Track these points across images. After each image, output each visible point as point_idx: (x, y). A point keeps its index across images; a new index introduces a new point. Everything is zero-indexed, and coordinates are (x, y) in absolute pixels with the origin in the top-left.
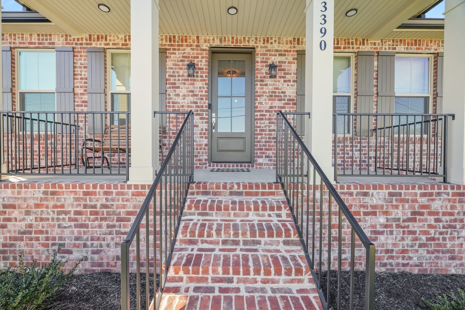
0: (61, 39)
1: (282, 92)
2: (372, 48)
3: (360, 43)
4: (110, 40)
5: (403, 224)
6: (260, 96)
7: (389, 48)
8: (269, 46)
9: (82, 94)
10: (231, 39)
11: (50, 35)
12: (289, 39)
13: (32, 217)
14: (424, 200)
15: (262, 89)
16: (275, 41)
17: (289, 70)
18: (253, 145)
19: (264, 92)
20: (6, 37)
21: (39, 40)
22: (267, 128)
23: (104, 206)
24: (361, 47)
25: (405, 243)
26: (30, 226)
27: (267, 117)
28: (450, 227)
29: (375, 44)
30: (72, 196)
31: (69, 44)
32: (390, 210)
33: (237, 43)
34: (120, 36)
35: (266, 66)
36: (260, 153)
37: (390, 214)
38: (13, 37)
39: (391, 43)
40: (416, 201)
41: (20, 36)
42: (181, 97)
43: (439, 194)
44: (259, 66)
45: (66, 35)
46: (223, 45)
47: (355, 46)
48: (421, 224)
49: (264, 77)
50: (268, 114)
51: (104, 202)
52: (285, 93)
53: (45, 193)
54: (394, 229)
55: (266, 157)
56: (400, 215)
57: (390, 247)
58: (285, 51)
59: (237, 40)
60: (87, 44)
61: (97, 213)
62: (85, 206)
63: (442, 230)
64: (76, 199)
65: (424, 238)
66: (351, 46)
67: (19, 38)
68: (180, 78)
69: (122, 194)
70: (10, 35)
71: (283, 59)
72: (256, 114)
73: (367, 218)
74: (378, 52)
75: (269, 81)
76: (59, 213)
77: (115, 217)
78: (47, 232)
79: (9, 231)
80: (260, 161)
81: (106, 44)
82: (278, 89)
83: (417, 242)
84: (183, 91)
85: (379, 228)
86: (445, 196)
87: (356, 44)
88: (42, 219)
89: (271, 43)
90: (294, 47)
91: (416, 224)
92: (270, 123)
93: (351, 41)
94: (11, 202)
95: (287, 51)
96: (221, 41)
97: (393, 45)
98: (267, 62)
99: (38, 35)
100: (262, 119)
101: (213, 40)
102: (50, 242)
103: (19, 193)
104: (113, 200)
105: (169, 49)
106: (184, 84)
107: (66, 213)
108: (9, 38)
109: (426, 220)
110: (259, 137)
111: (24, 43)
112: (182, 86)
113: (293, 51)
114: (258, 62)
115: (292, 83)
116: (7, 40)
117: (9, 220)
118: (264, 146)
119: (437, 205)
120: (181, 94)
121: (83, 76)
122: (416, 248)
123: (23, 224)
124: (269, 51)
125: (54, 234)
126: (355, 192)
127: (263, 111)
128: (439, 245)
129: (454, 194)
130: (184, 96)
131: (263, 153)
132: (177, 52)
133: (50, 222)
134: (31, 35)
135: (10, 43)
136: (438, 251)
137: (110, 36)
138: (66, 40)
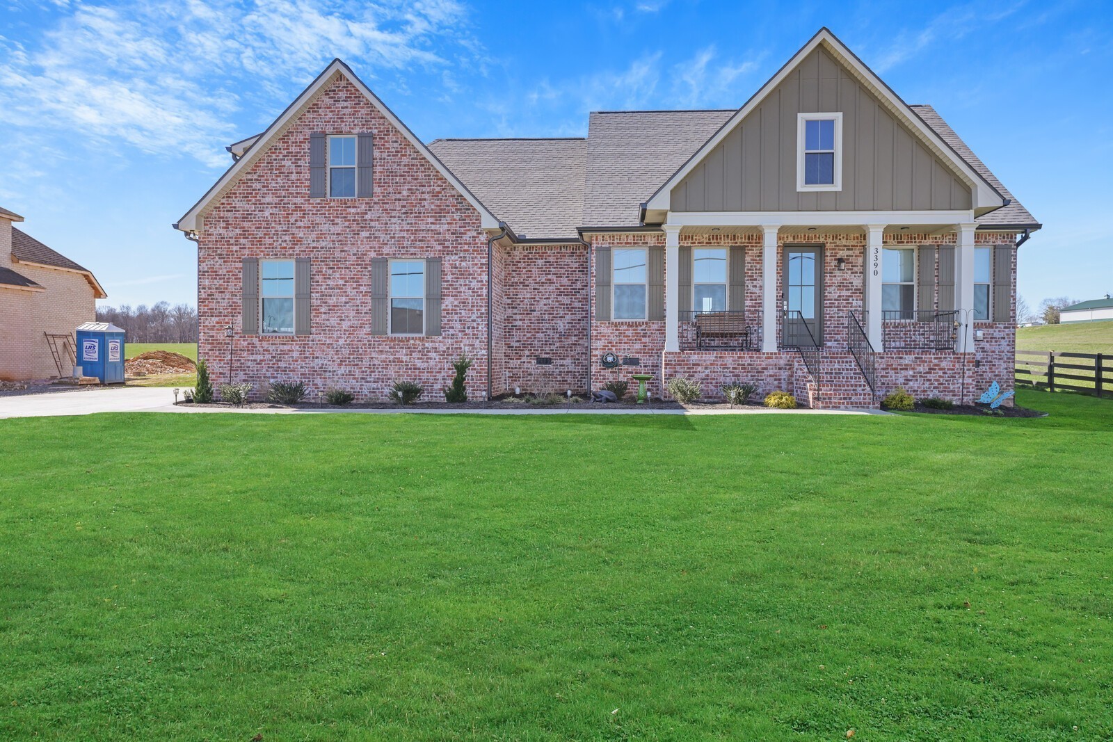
0: (653, 239)
1: (850, 283)
2: (933, 242)
3: (922, 237)
4: (696, 239)
5: (924, 375)
6: (829, 286)
7: (950, 242)
8: (838, 242)
10: (803, 236)
11: (644, 236)
12: (856, 235)
14: (936, 361)
15: (832, 280)
16: (843, 237)
17: (857, 263)
18: (822, 330)
19: (833, 283)
20: (606, 239)
21: (634, 240)
22: (836, 315)
23: (749, 365)
24: (923, 241)
25: (925, 386)
26: (708, 375)
27: (836, 305)
28: (952, 377)
29: (936, 238)
30: (731, 359)
31: (660, 243)
32: (916, 367)
33: (808, 239)
34: (705, 236)
35: (835, 260)
36: (830, 337)
37: (916, 369)
38: (612, 239)
39: (951, 237)
40: (931, 362)
41: (618, 237)
42: (758, 288)
43: (945, 358)
44: (828, 259)
45: (658, 236)
46: (796, 241)
47: (917, 241)
48: (934, 375)
49: (833, 269)
50: (837, 302)
51: (749, 362)
52: (852, 283)
53: (716, 357)
54: (918, 378)
55: (835, 341)
56: (922, 370)
57: (916, 389)
58: (852, 246)
59: (808, 237)
61: (745, 368)
62: (738, 365)
63: (947, 379)
64: (734, 361)
65: (936, 383)
66: (913, 240)
67: (617, 239)
68: (758, 272)
69: (760, 358)
70: (610, 238)
71: (850, 253)
72: (825, 302)
73: (902, 371)
74: (938, 246)
75: (837, 273)
76: (724, 368)
77: (755, 371)
78: (717, 379)
80: (829, 344)
81: (692, 243)
82: (846, 280)
83: (932, 386)
84: (759, 283)
85: (909, 378)
86: (949, 359)
87: (918, 239)
88: (714, 372)
89: (840, 239)
90: (861, 242)
91: (931, 375)
92: (838, 310)
93: (913, 236)
94: (697, 362)
95: (854, 246)
96: (794, 238)
97: (953, 239)
98: (836, 256)
99: (634, 236)
100: (831, 307)
101: (787, 237)
102: (718, 385)
103: (701, 357)
104: (754, 361)
105: (748, 246)
106: (761, 276)
107: (728, 368)
108: (608, 240)
109: (938, 373)
110: (829, 323)
111: (621, 243)
112: (758, 278)
113: (860, 246)
114: (827, 256)
115: (859, 274)
117: (696, 372)
118: (833, 331)
119: (943, 364)
120: (758, 286)
122: (932, 389)
123: (703, 374)
124: (837, 246)
125: (721, 380)
126: (895, 357)
127: (832, 300)
128: (946, 388)
129: (954, 358)
130: (761, 287)
131: (832, 337)
132: (754, 248)
133: (719, 373)
134: (627, 237)
135: (609, 243)
136: (945, 391)
137: (696, 236)
138: (658, 240)
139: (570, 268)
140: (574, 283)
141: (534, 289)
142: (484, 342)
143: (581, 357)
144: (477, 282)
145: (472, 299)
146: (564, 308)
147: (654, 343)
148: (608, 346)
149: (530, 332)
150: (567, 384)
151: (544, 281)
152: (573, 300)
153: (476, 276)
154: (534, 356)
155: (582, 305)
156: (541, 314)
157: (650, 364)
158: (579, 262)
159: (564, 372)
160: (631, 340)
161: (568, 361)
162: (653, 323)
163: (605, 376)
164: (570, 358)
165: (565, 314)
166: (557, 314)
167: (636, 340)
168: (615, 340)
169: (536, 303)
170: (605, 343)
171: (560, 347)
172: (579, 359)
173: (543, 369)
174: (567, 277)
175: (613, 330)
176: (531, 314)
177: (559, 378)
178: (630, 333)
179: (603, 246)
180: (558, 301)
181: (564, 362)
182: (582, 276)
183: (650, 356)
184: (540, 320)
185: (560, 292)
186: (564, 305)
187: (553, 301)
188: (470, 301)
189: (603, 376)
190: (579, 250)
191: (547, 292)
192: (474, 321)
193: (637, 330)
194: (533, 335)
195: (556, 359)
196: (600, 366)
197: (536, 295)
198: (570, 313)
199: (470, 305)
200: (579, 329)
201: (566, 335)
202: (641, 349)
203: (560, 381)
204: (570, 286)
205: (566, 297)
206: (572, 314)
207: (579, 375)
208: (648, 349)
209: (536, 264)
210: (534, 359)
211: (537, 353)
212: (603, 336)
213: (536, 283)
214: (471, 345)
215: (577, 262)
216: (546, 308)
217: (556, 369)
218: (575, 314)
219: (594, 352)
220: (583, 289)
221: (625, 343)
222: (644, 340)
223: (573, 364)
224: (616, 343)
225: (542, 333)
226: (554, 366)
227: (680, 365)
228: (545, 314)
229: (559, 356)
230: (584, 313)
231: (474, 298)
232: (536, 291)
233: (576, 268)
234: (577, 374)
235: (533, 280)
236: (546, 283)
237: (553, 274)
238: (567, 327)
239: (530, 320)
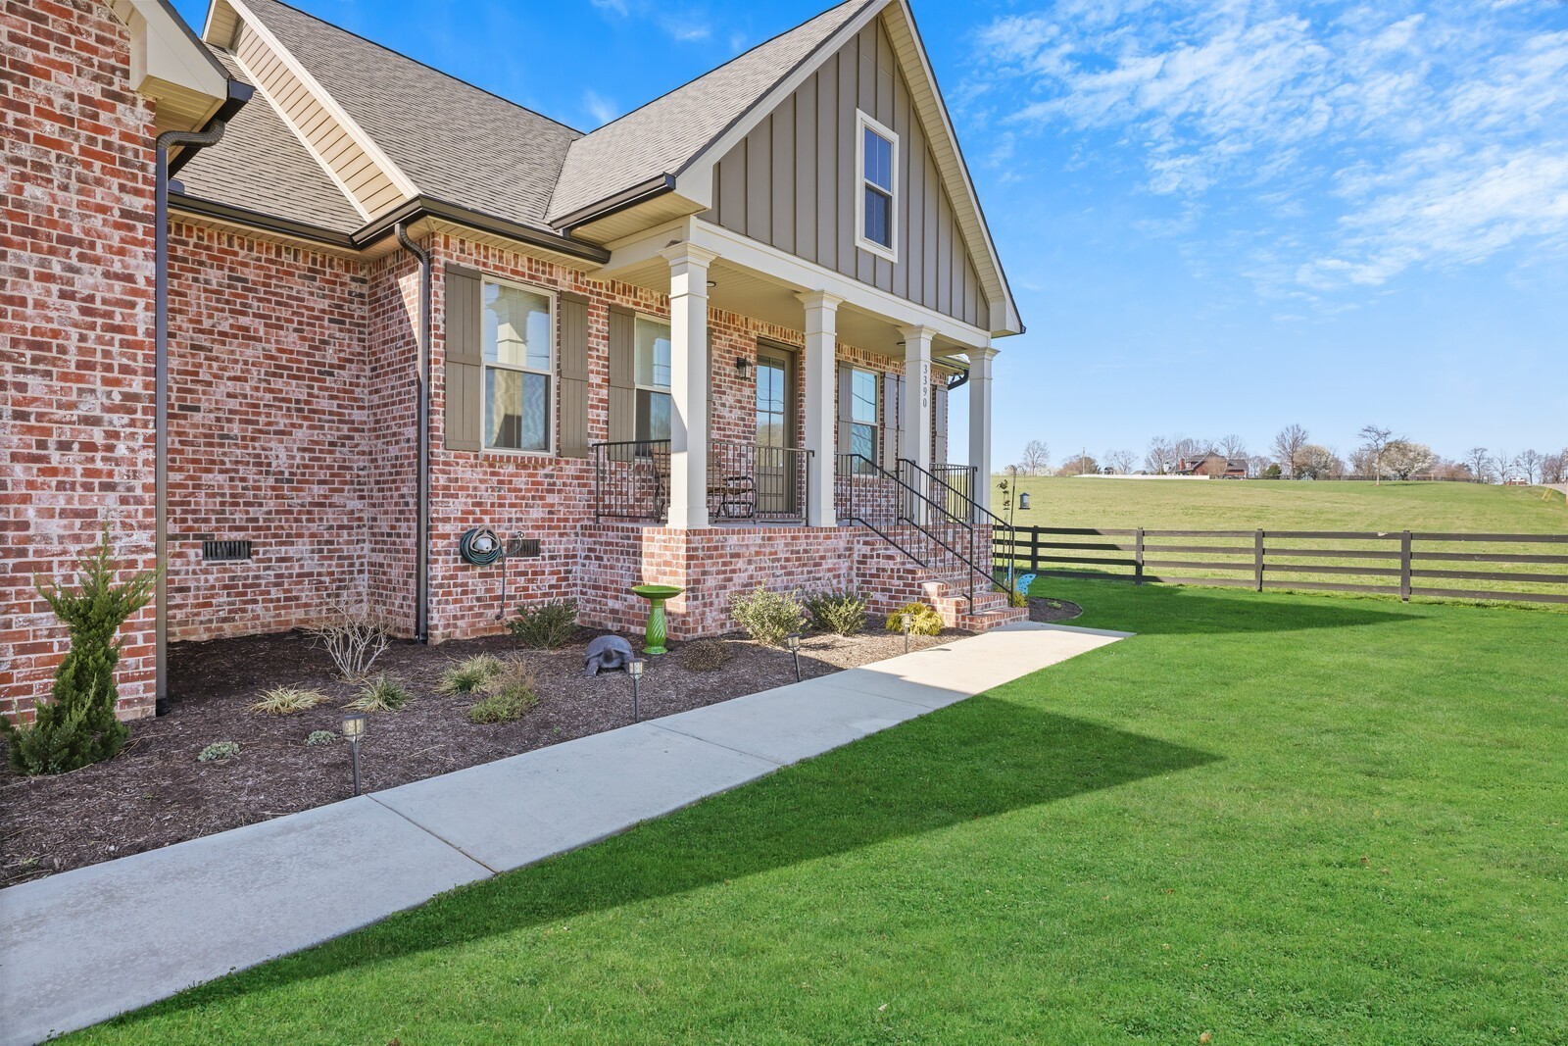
0: (568, 277)
2: (893, 370)
3: (886, 361)
4: (641, 298)
9: (599, 386)
10: (779, 331)
11: (551, 266)
13: (753, 567)
20: (469, 249)
21: (530, 269)
23: (805, 551)
24: (886, 366)
26: (752, 577)
29: (896, 366)
30: (783, 540)
31: (579, 289)
34: (655, 294)
38: (482, 250)
41: (497, 253)
45: (577, 273)
46: (773, 336)
47: (882, 365)
53: (763, 539)
59: (785, 332)
60: (608, 296)
61: (800, 559)
62: (792, 552)
64: (786, 545)
66: (879, 364)
67: (494, 256)
68: (727, 379)
70: (478, 246)
72: (801, 442)
76: (773, 560)
79: (734, 585)
81: (635, 304)
84: (729, 400)
87: (883, 362)
88: (761, 569)
93: (878, 358)
94: (737, 550)
96: (769, 331)
99: (530, 260)
101: (762, 326)
103: (743, 539)
105: (717, 331)
106: (731, 388)
107: (779, 560)
108: (474, 251)
111: (502, 269)
112: (728, 391)
114: (804, 369)
116: (471, 254)
117: (735, 571)
120: (727, 404)
121: (600, 354)
123: (746, 574)
130: (731, 407)
132: (723, 336)
134: (516, 256)
135: (476, 262)
137: (641, 290)
138: (576, 280)
139: (307, 308)
140: (317, 348)
141: (193, 347)
142: (139, 501)
143: (338, 535)
144: (107, 275)
145: (83, 338)
146: (289, 409)
147: (568, 506)
148: (473, 513)
149: (180, 469)
150: (297, 606)
151: (227, 329)
152: (316, 391)
153: (99, 251)
154: (196, 537)
155: (339, 406)
156: (218, 419)
157: (562, 553)
158: (332, 298)
159: (291, 576)
160: (523, 498)
161: (301, 548)
162: (567, 462)
163: (466, 585)
164: (306, 540)
165: (293, 425)
166: (269, 424)
167: (534, 498)
168: (489, 498)
169: (200, 388)
170: (466, 504)
171: (278, 512)
172: (331, 543)
173: (225, 571)
174: (295, 330)
175: (485, 473)
176: (185, 417)
177: (275, 593)
178: (520, 482)
179: (462, 264)
180: (271, 391)
181: (291, 551)
182: (338, 334)
183: (561, 535)
184: (215, 437)
185: (277, 367)
186: (289, 401)
187: (257, 389)
188: (72, 344)
189: (462, 585)
190: (331, 266)
191: (236, 361)
192: (88, 421)
193: (535, 475)
194: (191, 478)
195: (264, 544)
196: (455, 561)
197: (200, 365)
198: (306, 424)
199: (73, 357)
200: (330, 467)
201: (296, 480)
202: (543, 520)
203: (279, 600)
204: (307, 354)
205: (294, 382)
206: (311, 427)
207: (334, 581)
208: (559, 520)
209: (202, 277)
210: (194, 546)
211: (204, 528)
212: (462, 488)
213: (201, 331)
214: (77, 514)
215: (324, 297)
216: (233, 404)
217: (268, 568)
218: (322, 428)
219: (442, 528)
220: (342, 368)
221: (512, 505)
222: (551, 499)
223: (316, 556)
224: (493, 505)
225: (221, 472)
226: (259, 561)
227: (710, 557)
228: (229, 421)
229: (275, 536)
230: (346, 427)
231: (92, 335)
232: (202, 354)
233: (323, 311)
234: (327, 579)
235: (191, 321)
236: (235, 336)
237: (255, 315)
238: (298, 461)
239: (179, 434)
